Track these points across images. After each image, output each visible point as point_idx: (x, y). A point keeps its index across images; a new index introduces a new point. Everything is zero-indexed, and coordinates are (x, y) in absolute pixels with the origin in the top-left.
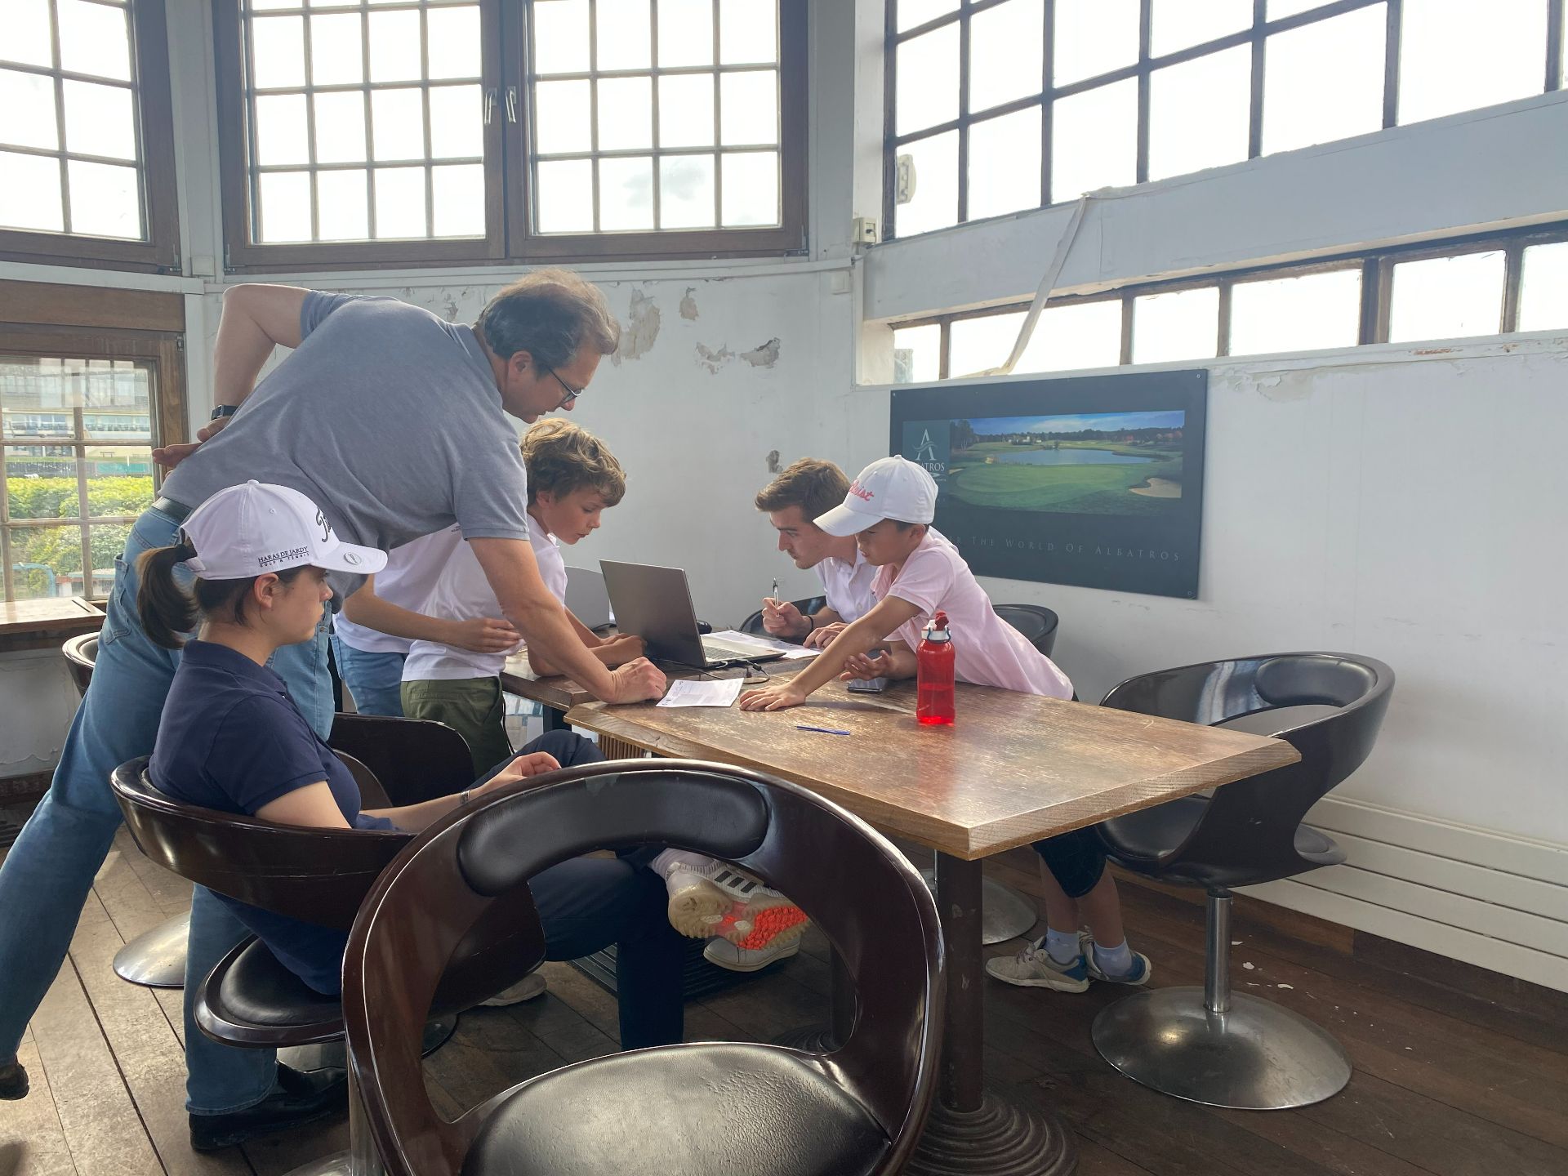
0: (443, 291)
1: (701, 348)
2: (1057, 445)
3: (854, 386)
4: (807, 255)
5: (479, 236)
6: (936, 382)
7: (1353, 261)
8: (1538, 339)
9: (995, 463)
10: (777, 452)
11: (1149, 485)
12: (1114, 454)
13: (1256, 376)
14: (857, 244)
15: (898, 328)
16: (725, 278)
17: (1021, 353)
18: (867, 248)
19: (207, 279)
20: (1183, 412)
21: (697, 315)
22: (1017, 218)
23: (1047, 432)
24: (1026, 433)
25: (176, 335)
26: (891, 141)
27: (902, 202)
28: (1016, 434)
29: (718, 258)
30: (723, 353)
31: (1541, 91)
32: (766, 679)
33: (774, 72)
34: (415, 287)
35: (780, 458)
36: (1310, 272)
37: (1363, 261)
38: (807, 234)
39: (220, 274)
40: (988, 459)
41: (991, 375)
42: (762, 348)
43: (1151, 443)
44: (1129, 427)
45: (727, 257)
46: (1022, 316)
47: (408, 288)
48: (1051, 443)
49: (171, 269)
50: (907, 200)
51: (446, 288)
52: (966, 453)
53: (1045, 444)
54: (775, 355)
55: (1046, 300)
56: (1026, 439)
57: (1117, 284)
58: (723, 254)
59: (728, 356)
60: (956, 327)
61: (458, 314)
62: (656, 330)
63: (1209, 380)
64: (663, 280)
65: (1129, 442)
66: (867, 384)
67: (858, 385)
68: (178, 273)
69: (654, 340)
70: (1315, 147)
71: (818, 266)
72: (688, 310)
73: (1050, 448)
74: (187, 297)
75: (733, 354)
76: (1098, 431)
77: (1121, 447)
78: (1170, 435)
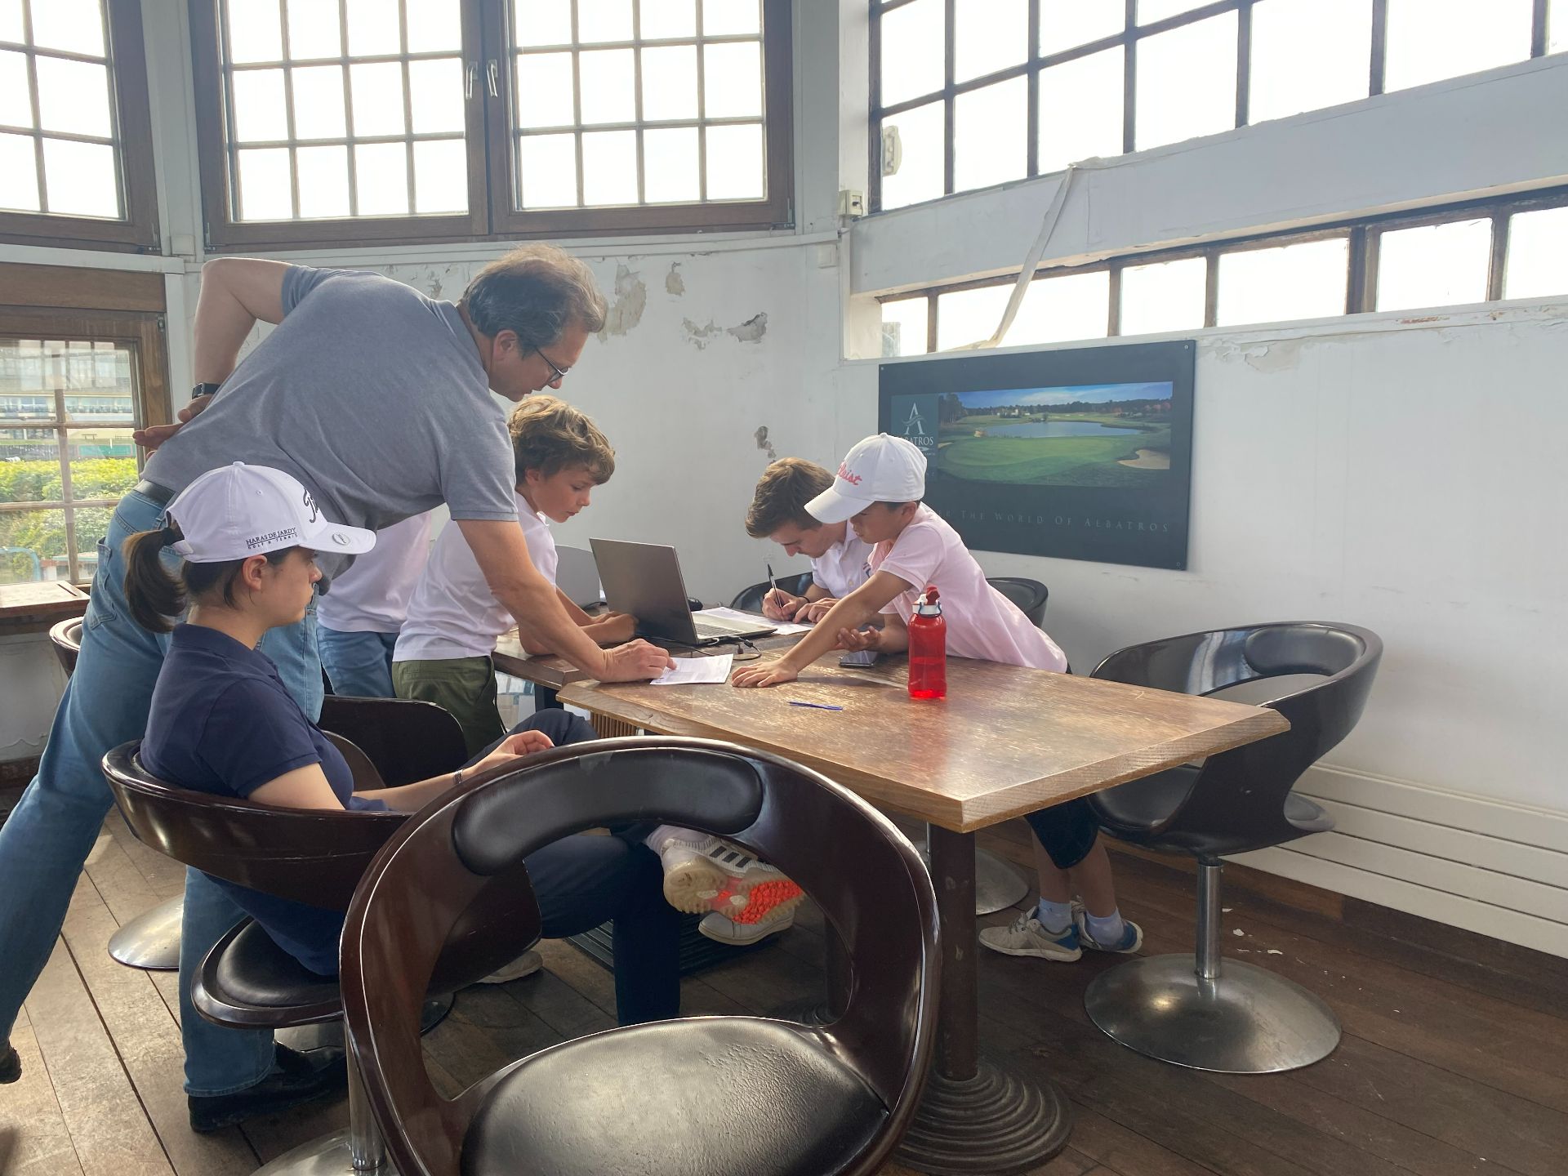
0: (427, 267)
1: (687, 323)
2: (1045, 418)
3: (842, 361)
4: (794, 228)
5: (462, 212)
6: (925, 355)
7: (1340, 230)
8: (1524, 307)
9: (984, 436)
10: (765, 427)
11: (1138, 457)
12: (1102, 426)
13: (1244, 346)
14: (844, 217)
15: (885, 301)
16: (711, 252)
17: (1008, 326)
18: (854, 221)
19: (187, 258)
20: (1171, 383)
21: (683, 290)
22: (1004, 189)
23: (1036, 405)
24: (1014, 406)
25: (157, 315)
26: (876, 113)
27: (888, 174)
28: (1004, 408)
29: (704, 232)
30: (710, 328)
31: (1528, 57)
32: (757, 655)
33: (757, 44)
34: (396, 265)
35: (769, 434)
36: (1297, 241)
37: (1350, 230)
38: (793, 208)
39: (201, 253)
40: (977, 432)
41: (979, 348)
42: (749, 323)
43: (1140, 414)
44: (1117, 399)
45: (712, 231)
46: (1010, 288)
47: (391, 266)
48: (1040, 416)
49: (150, 249)
50: (892, 172)
51: (430, 266)
52: (955, 426)
53: (1033, 416)
54: (762, 330)
55: (1033, 272)
56: (1014, 412)
57: (1104, 255)
58: (708, 228)
59: (715, 332)
60: (943, 298)
61: (442, 291)
62: (642, 305)
63: (1197, 350)
64: (648, 255)
65: (1117, 414)
66: (856, 358)
67: (846, 360)
68: (157, 252)
69: (640, 315)
70: (1301, 115)
71: (804, 239)
72: (674, 285)
73: (1038, 421)
74: (167, 278)
75: (720, 329)
76: (1087, 403)
77: (1109, 419)
78: (1159, 407)
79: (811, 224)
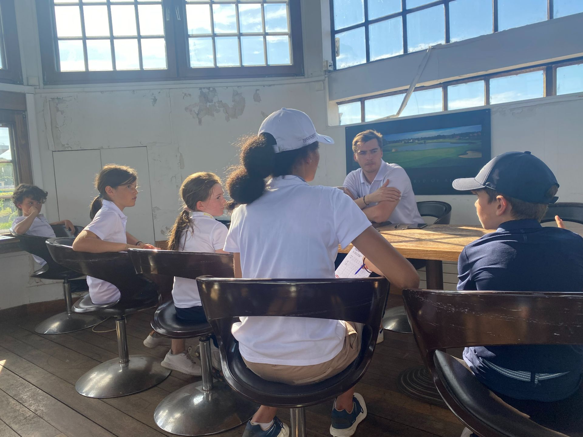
1: (263, 113)
2: (425, 143)
3: (327, 126)
4: (304, 76)
5: (164, 68)
7: (541, 67)
11: (468, 154)
12: (451, 143)
13: (511, 110)
14: (325, 71)
16: (272, 85)
17: (403, 109)
18: (329, 73)
19: (36, 87)
20: (481, 125)
21: (261, 100)
22: (399, 58)
23: (420, 137)
24: (410, 138)
25: (22, 112)
26: (333, 32)
27: (337, 56)
28: (406, 139)
29: (268, 77)
33: (286, 4)
37: (546, 67)
38: (303, 68)
39: (42, 85)
40: (393, 150)
41: (390, 118)
43: (467, 138)
44: (457, 133)
45: (272, 77)
48: (422, 141)
49: (18, 82)
51: (151, 90)
53: (419, 142)
55: (414, 88)
56: (410, 141)
58: (270, 75)
62: (244, 106)
63: (491, 112)
64: (246, 86)
65: (457, 138)
67: (329, 126)
69: (243, 111)
71: (308, 80)
72: (257, 98)
73: (422, 143)
74: (27, 95)
76: (443, 135)
77: (454, 140)
78: (476, 134)
79: (311, 74)
